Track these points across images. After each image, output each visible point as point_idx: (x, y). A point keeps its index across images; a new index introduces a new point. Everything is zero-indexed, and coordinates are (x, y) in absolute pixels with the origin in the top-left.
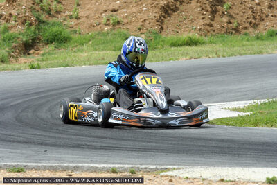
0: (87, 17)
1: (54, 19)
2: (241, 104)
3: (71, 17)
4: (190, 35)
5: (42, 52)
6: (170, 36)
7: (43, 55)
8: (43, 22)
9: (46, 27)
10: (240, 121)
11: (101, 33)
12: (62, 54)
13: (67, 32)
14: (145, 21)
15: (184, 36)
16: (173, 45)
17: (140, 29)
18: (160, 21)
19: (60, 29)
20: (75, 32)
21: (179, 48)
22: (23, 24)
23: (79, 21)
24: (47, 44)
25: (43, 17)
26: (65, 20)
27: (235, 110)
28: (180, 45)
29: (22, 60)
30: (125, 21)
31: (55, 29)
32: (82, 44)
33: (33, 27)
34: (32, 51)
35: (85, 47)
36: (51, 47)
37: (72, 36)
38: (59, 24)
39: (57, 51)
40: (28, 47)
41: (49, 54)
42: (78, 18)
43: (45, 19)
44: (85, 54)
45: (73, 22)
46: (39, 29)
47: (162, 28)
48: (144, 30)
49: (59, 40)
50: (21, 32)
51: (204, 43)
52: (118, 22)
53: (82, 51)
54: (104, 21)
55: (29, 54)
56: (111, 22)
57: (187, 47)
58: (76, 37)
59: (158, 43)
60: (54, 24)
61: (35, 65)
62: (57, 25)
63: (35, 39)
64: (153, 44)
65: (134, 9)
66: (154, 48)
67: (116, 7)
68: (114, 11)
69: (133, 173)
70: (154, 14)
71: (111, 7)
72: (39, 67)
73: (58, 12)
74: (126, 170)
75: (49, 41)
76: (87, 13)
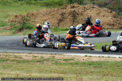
1: (28, 22)
3: (33, 22)
4: (67, 27)
6: (61, 28)
7: (25, 32)
9: (26, 24)
13: (32, 25)
14: (54, 23)
15: (65, 28)
16: (62, 30)
17: (52, 26)
18: (58, 24)
21: (64, 31)
22: (19, 23)
25: (25, 21)
26: (31, 22)
28: (64, 30)
29: (19, 33)
31: (28, 25)
34: (22, 31)
36: (27, 30)
37: (33, 27)
38: (30, 24)
39: (29, 31)
40: (21, 30)
41: (27, 32)
42: (35, 22)
45: (33, 23)
46: (24, 25)
47: (59, 25)
48: (54, 26)
49: (29, 28)
50: (18, 25)
54: (42, 23)
59: (57, 30)
62: (29, 24)
63: (23, 27)
64: (56, 30)
65: (51, 20)
66: (56, 31)
67: (46, 19)
68: (45, 20)
69: (55, 54)
70: (56, 21)
71: (44, 19)
72: (26, 35)
73: (29, 20)
74: (54, 54)
75: (27, 28)
76: (37, 21)
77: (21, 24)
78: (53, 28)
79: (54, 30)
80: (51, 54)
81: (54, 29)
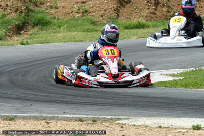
0: (63, 7)
1: (39, 8)
2: (176, 71)
3: (51, 7)
4: (140, 20)
5: (30, 33)
6: (124, 21)
7: (31, 34)
9: (33, 14)
10: (174, 84)
11: (73, 19)
12: (45, 34)
13: (48, 18)
14: (106, 10)
15: (135, 21)
16: (126, 28)
17: (102, 16)
18: (117, 10)
19: (43, 15)
20: (54, 18)
21: (131, 30)
22: (16, 12)
23: (57, 10)
24: (33, 27)
25: (31, 6)
26: (47, 9)
27: (171, 75)
28: (132, 28)
29: (15, 38)
30: (91, 10)
31: (40, 16)
32: (59, 27)
33: (23, 14)
34: (22, 32)
35: (62, 29)
36: (36, 29)
37: (52, 21)
38: (43, 12)
39: (41, 32)
40: (19, 29)
41: (35, 34)
42: (56, 8)
43: (32, 9)
44: (61, 34)
45: (53, 11)
46: (28, 16)
47: (118, 16)
48: (105, 17)
49: (43, 24)
50: (14, 18)
51: (149, 26)
52: (86, 11)
53: (59, 32)
54: (76, 10)
55: (20, 34)
56: (81, 11)
57: (137, 29)
58: (55, 21)
60: (39, 12)
61: (25, 42)
63: (25, 23)
68: (83, 2)
69: (94, 121)
70: (112, 5)
72: (27, 44)
73: (42, 3)
74: (89, 119)
75: (35, 25)
76: (63, 4)
77: (21, 12)
78: (104, 21)
80: (81, 120)
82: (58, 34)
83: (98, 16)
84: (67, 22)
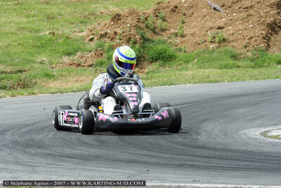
0: (193, 35)
1: (159, 37)
3: (176, 35)
5: (146, 71)
6: (277, 53)
7: (148, 73)
8: (148, 40)
9: (151, 45)
11: (206, 51)
12: (167, 72)
13: (173, 48)
14: (251, 38)
16: (280, 63)
17: (246, 47)
18: (267, 38)
19: (165, 47)
20: (180, 50)
22: (128, 42)
23: (184, 39)
24: (151, 62)
25: (148, 35)
26: (170, 38)
30: (231, 38)
31: (160, 47)
32: (187, 62)
33: (138, 46)
34: (137, 69)
35: (190, 65)
36: (155, 65)
37: (178, 54)
38: (164, 42)
39: (161, 69)
41: (154, 72)
42: (183, 36)
43: (150, 37)
44: (190, 72)
45: (178, 40)
46: (144, 47)
47: (269, 46)
48: (250, 48)
49: (164, 58)
52: (224, 40)
53: (187, 70)
54: (209, 39)
56: (217, 39)
59: (264, 61)
60: (159, 42)
62: (161, 43)
63: (140, 57)
64: (259, 61)
65: (240, 27)
66: (261, 66)
67: (222, 25)
68: (220, 28)
70: (260, 31)
71: (217, 25)
73: (163, 30)
75: (154, 60)
76: (192, 31)
77: (135, 43)
78: (249, 54)
79: (253, 64)
81: (252, 60)
82: (186, 72)
83: (241, 46)
84: (198, 56)
